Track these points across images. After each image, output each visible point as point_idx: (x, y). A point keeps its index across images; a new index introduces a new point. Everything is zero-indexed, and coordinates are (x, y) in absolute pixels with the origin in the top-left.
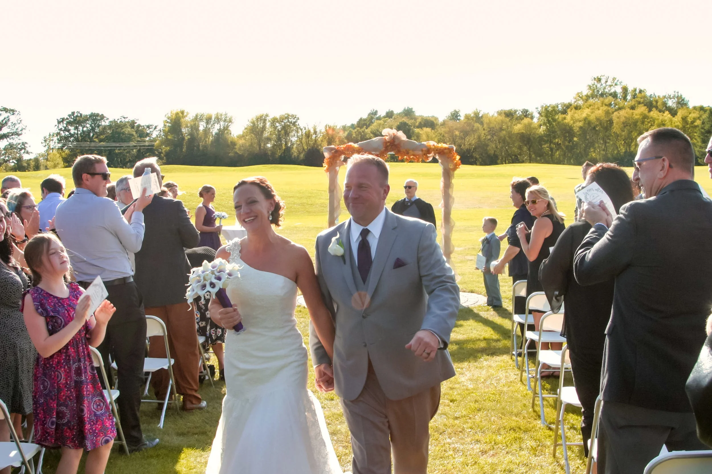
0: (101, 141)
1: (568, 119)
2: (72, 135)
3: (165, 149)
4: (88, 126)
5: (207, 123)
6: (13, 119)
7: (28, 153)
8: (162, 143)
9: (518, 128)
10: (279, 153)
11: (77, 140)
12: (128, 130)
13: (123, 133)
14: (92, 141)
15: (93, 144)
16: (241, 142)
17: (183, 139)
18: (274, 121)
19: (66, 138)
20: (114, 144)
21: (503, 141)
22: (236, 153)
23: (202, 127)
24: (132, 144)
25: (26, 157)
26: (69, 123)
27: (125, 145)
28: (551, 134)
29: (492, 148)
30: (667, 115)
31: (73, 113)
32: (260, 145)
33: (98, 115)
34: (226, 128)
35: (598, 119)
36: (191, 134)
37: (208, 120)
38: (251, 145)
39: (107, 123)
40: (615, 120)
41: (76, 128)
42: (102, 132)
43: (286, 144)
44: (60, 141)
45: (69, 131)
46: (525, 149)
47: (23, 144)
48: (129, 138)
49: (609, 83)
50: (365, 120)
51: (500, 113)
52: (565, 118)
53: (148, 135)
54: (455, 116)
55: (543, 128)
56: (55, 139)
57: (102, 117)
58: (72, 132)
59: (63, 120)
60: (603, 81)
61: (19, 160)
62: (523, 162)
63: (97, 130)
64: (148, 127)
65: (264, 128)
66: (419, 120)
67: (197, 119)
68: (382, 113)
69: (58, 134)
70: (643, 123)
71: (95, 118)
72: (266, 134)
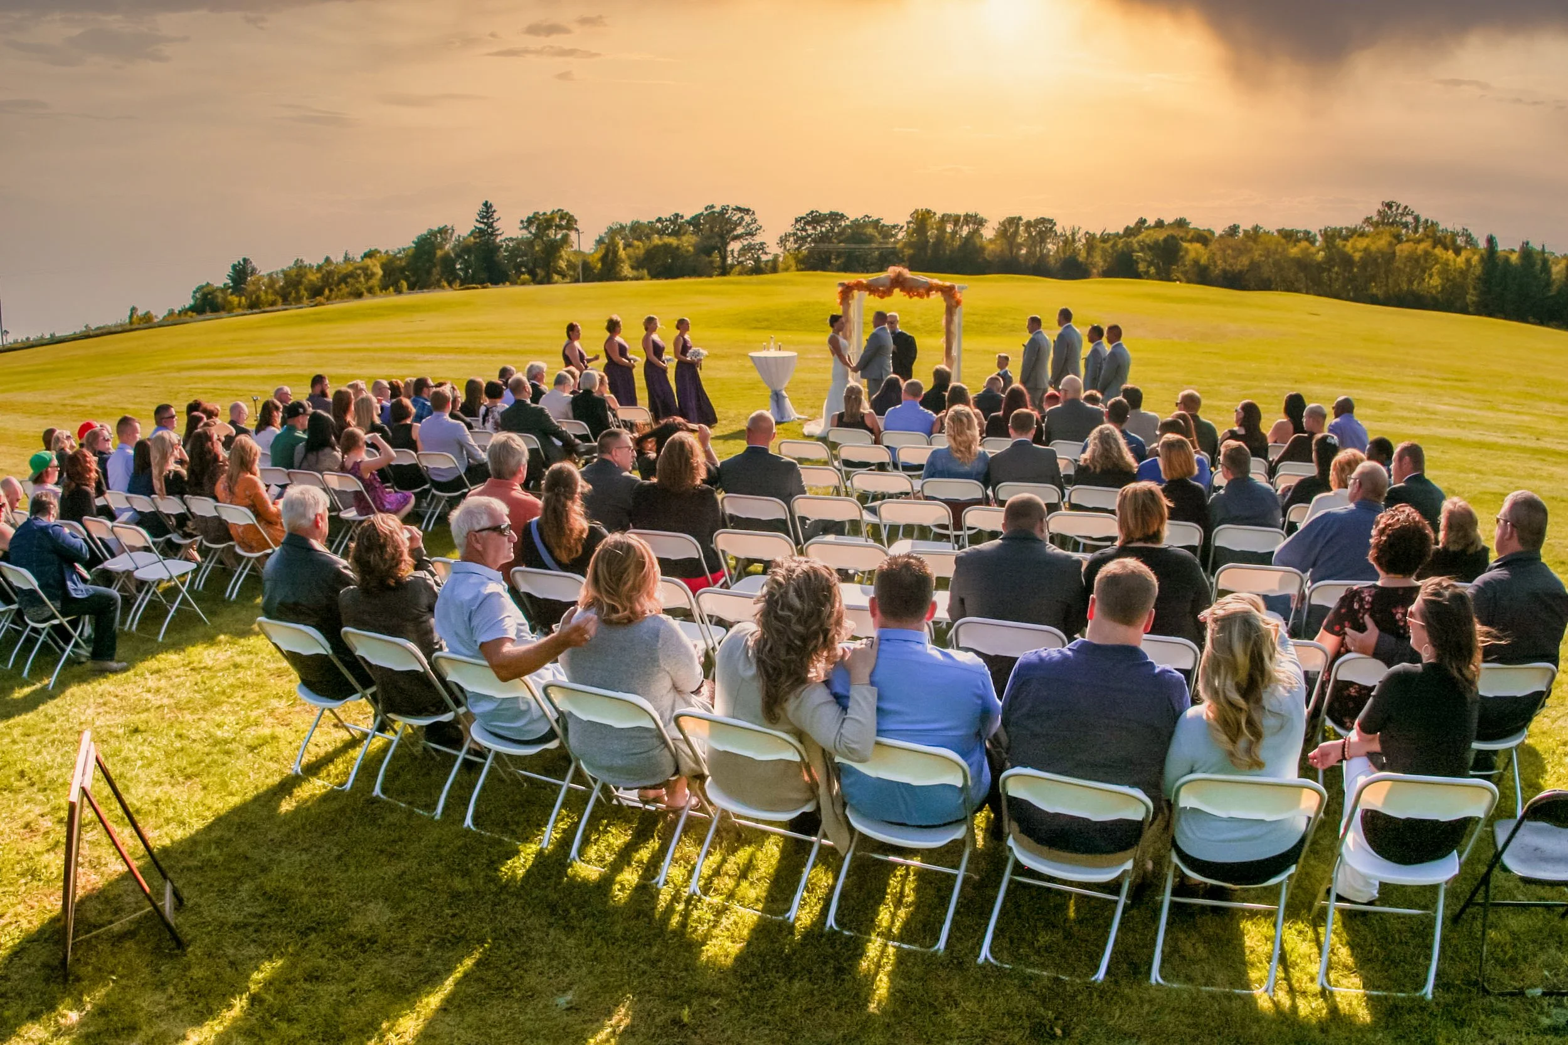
0: (840, 242)
1: (1349, 247)
2: (809, 236)
3: (909, 252)
4: (828, 225)
5: (956, 224)
6: (747, 218)
7: (766, 253)
8: (905, 244)
9: (1294, 251)
10: (1033, 262)
11: (814, 241)
12: (870, 231)
13: (865, 234)
14: (831, 242)
15: (831, 246)
16: (991, 247)
17: (928, 242)
18: (1028, 225)
19: (804, 239)
20: (853, 246)
21: (1276, 263)
22: (985, 259)
23: (949, 228)
24: (874, 245)
25: (764, 258)
26: (807, 223)
27: (867, 246)
28: (1330, 261)
29: (1266, 272)
30: (1450, 254)
31: (812, 212)
32: (1011, 252)
33: (837, 214)
34: (976, 231)
35: (1379, 251)
36: (937, 237)
37: (956, 220)
38: (1002, 251)
39: (848, 223)
40: (1398, 253)
41: (814, 228)
42: (841, 233)
43: (1041, 251)
44: (796, 242)
45: (806, 231)
46: (1302, 275)
47: (762, 244)
48: (870, 239)
49: (1400, 211)
50: (1132, 229)
51: (1279, 231)
52: (1344, 246)
53: (893, 236)
54: (1234, 229)
55: (1322, 254)
56: (792, 239)
57: (842, 216)
58: (810, 232)
59: (802, 218)
60: (1394, 209)
61: (758, 260)
62: (1297, 291)
63: (836, 230)
64: (894, 227)
65: (1016, 232)
66: (1191, 233)
67: (945, 219)
68: (1151, 222)
69: (795, 234)
70: (1426, 260)
71: (835, 217)
72: (1019, 240)
